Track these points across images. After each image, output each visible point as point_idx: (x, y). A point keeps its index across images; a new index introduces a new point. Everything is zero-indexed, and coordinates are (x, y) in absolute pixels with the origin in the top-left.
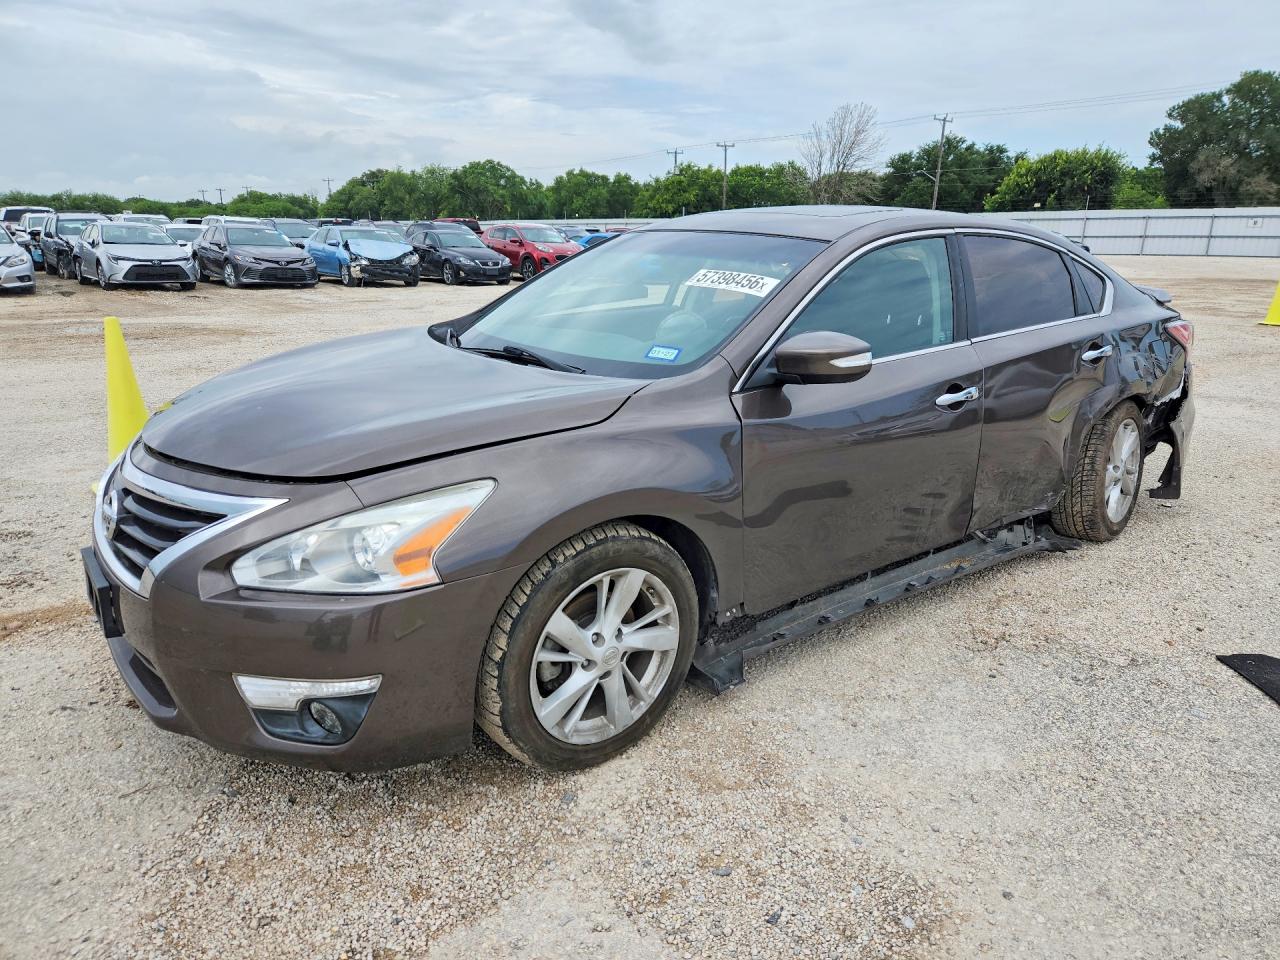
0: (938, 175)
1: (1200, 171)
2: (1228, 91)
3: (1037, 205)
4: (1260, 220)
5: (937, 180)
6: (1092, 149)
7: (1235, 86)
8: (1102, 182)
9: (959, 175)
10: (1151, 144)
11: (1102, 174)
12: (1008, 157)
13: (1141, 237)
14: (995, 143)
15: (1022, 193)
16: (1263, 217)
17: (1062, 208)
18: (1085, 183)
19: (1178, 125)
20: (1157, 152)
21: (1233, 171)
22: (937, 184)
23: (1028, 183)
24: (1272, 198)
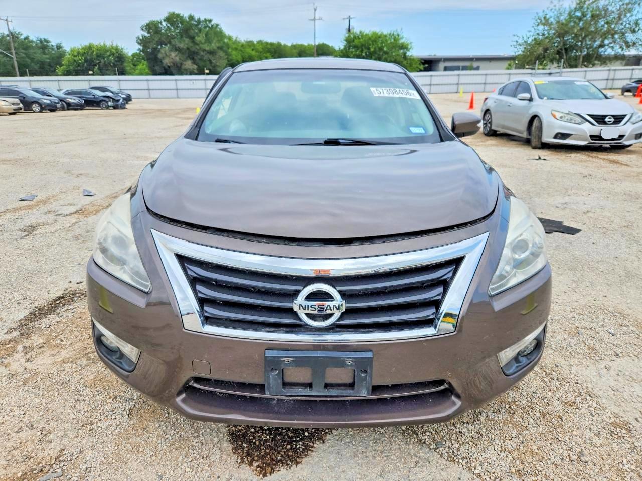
0: (14, 53)
1: (163, 58)
2: (164, 20)
3: (91, 72)
4: (194, 81)
5: (14, 56)
6: (108, 44)
7: (166, 18)
8: (119, 61)
9: (25, 54)
10: (138, 43)
11: (118, 57)
12: (52, 45)
13: (147, 89)
14: (42, 36)
15: (79, 65)
16: (195, 80)
17: (103, 75)
18: (111, 61)
19: (146, 34)
20: (141, 47)
21: (177, 58)
22: (15, 59)
23: (80, 60)
24: (196, 71)
